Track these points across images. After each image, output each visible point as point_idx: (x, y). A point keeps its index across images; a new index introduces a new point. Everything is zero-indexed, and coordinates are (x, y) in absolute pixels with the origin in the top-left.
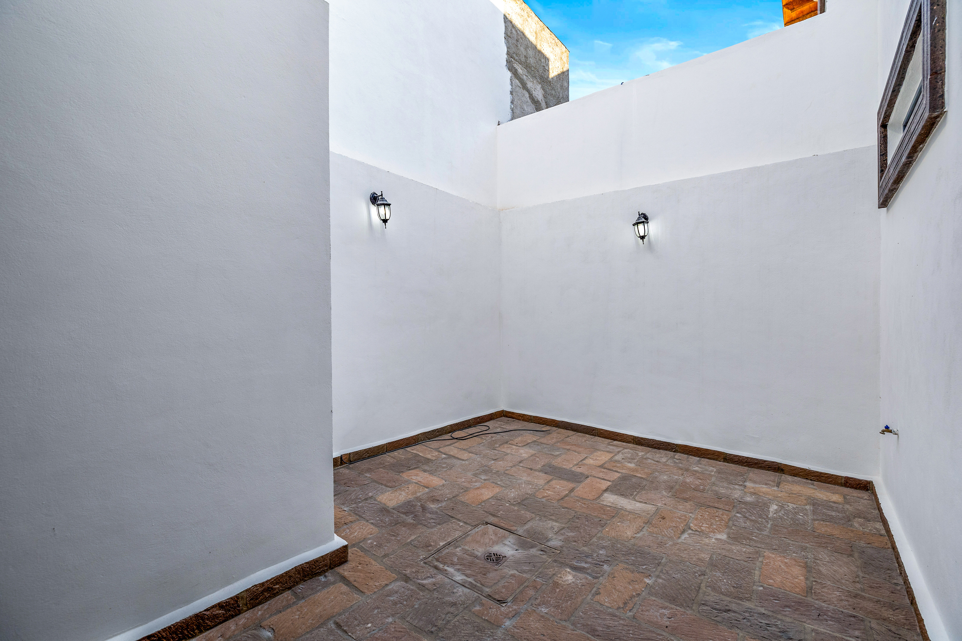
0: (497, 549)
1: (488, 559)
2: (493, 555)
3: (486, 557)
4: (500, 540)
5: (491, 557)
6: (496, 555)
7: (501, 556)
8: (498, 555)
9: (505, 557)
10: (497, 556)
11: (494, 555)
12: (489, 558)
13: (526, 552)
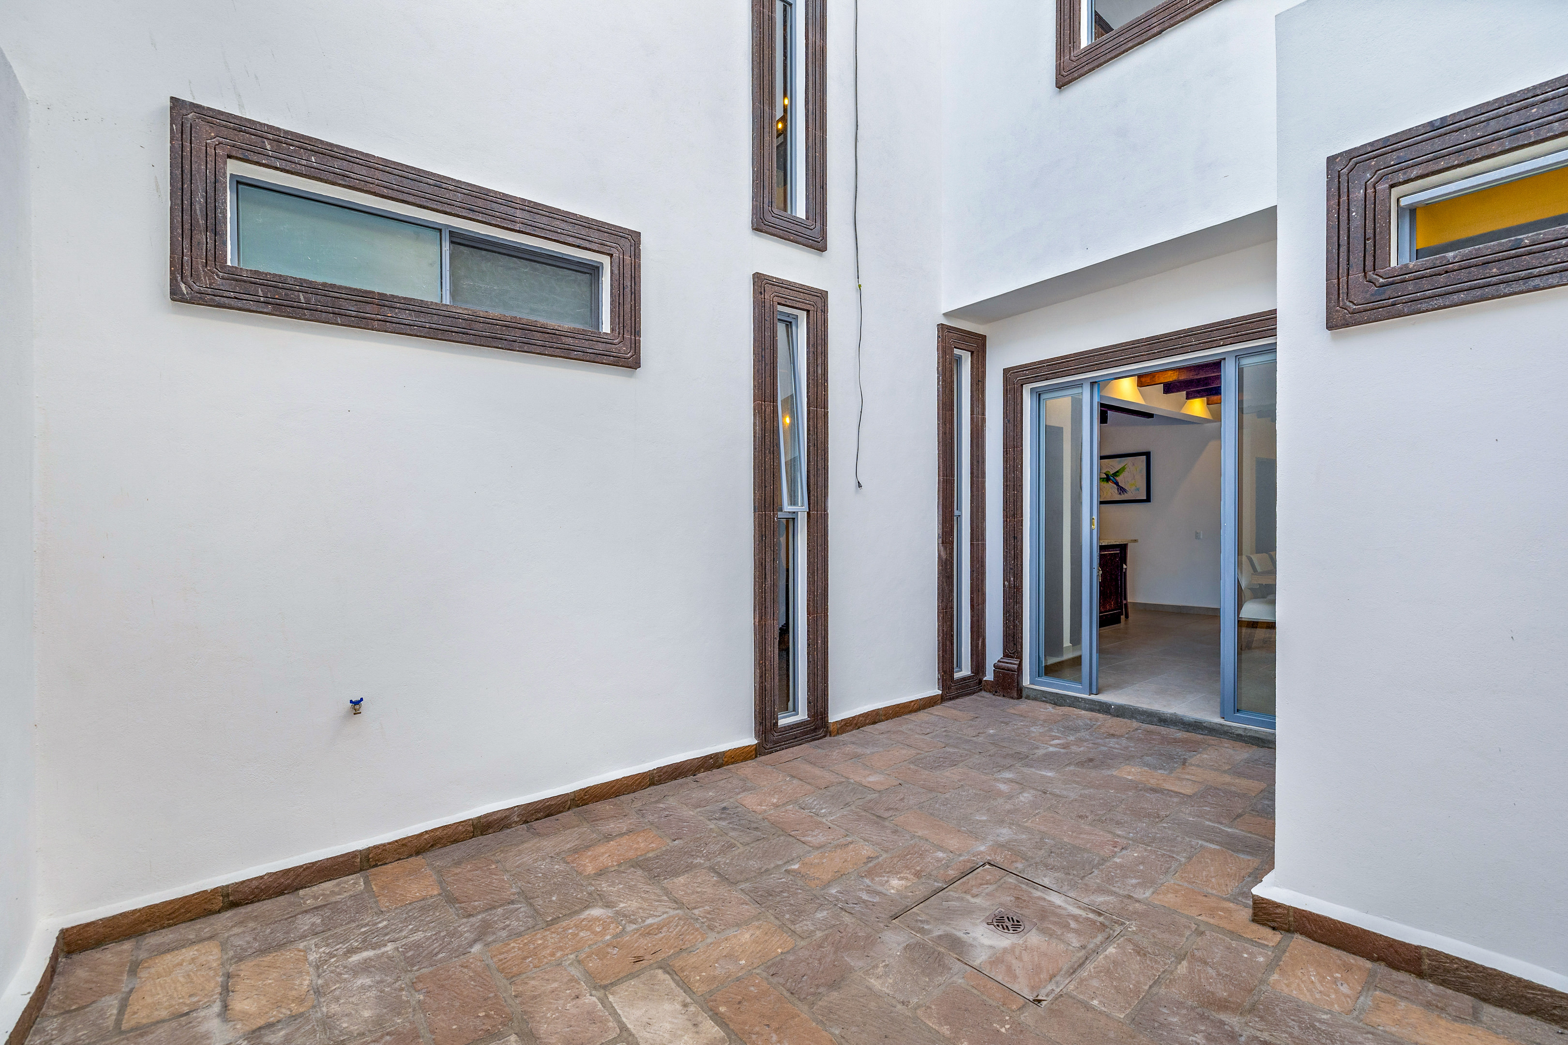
0: (1003, 941)
1: (1018, 921)
2: (1010, 928)
3: (1021, 925)
4: (998, 959)
5: (1012, 925)
6: (1005, 927)
7: (995, 924)
8: (1001, 927)
9: (988, 924)
10: (1002, 925)
11: (1007, 926)
12: (1016, 923)
13: (948, 929)
